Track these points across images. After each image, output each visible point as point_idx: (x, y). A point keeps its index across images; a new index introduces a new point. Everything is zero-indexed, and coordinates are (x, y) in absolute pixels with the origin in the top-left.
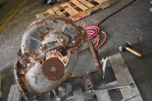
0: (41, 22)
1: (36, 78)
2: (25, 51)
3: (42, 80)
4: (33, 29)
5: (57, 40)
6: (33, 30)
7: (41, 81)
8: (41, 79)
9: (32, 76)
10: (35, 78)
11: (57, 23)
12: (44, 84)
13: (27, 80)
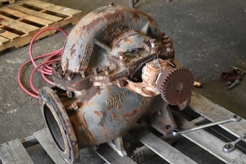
0: (114, 15)
1: (104, 114)
2: (82, 66)
3: (113, 118)
4: (101, 25)
5: (143, 47)
6: (101, 27)
7: (111, 121)
8: (112, 115)
9: (96, 112)
10: (101, 116)
11: (138, 19)
12: (115, 124)
13: (83, 120)
